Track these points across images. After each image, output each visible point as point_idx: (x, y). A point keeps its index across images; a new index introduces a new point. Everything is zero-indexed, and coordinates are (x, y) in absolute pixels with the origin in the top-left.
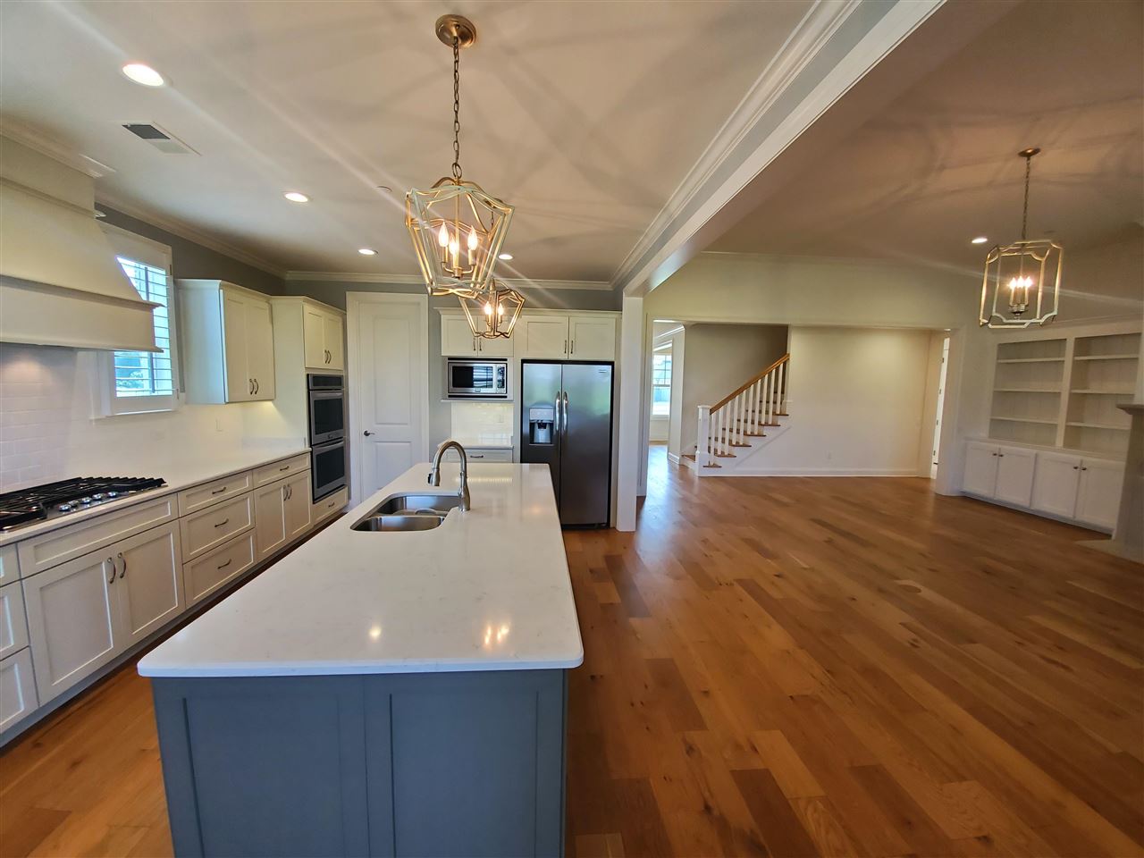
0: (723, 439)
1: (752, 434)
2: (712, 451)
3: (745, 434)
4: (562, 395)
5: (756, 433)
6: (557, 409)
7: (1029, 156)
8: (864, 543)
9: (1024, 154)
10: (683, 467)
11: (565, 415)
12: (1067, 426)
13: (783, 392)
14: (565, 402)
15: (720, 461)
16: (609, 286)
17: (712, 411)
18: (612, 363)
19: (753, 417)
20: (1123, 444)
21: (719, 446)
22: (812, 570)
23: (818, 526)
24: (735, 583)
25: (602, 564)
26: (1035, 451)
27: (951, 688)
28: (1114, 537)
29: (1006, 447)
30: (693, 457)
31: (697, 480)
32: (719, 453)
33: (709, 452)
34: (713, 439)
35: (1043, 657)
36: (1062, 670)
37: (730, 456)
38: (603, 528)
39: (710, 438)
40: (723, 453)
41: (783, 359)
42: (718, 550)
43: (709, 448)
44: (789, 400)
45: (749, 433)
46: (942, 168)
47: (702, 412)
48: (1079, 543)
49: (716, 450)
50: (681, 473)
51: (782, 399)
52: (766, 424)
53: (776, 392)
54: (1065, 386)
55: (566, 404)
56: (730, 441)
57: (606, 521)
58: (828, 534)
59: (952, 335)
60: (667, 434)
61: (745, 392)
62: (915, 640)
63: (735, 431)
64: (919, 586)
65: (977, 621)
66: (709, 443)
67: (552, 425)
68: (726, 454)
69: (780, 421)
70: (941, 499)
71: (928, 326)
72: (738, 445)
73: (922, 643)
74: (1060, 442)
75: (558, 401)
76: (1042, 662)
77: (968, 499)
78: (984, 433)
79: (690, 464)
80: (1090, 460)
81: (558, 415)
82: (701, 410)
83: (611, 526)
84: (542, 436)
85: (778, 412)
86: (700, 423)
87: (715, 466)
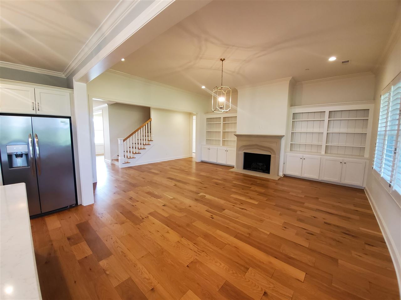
0: (130, 151)
1: (141, 149)
2: (126, 157)
3: (138, 149)
4: (33, 136)
5: (142, 148)
6: (30, 144)
7: (223, 60)
8: (185, 183)
9: (221, 60)
10: (113, 165)
11: (37, 148)
12: (223, 140)
13: (150, 133)
14: (36, 140)
15: (129, 160)
16: (63, 75)
17: (124, 141)
18: (70, 118)
19: (141, 142)
20: (235, 144)
21: (129, 155)
22: (174, 198)
23: (170, 180)
24: (149, 216)
25: (76, 231)
26: (217, 147)
27: (227, 230)
28: (235, 167)
29: (211, 147)
30: (117, 160)
31: (120, 170)
32: (129, 157)
33: (125, 157)
34: (126, 152)
35: (240, 208)
36: (245, 211)
37: (133, 158)
38: (74, 207)
39: (124, 151)
40: (130, 157)
41: (149, 120)
42: (138, 201)
43: (124, 155)
44: (153, 135)
45: (140, 148)
46: (201, 58)
47: (120, 141)
48: (229, 170)
49: (127, 156)
50: (113, 168)
51: (150, 135)
52: (146, 144)
53: (148, 132)
54: (221, 130)
55: (38, 142)
56: (133, 152)
57: (75, 203)
58: (174, 183)
59: (196, 115)
60: (103, 151)
61: (137, 132)
62: (212, 216)
63: (134, 148)
64: (204, 194)
65: (222, 202)
66: (124, 153)
67: (27, 155)
68: (132, 157)
69: (150, 143)
70: (197, 163)
71: (190, 112)
72: (136, 153)
73: (214, 216)
74: (221, 144)
75: (30, 140)
76: (241, 210)
77: (203, 162)
78: (205, 143)
79: (116, 163)
80: (228, 149)
81: (31, 148)
82: (119, 141)
83: (79, 204)
84: (19, 162)
85: (149, 140)
86: (119, 146)
87: (127, 163)
